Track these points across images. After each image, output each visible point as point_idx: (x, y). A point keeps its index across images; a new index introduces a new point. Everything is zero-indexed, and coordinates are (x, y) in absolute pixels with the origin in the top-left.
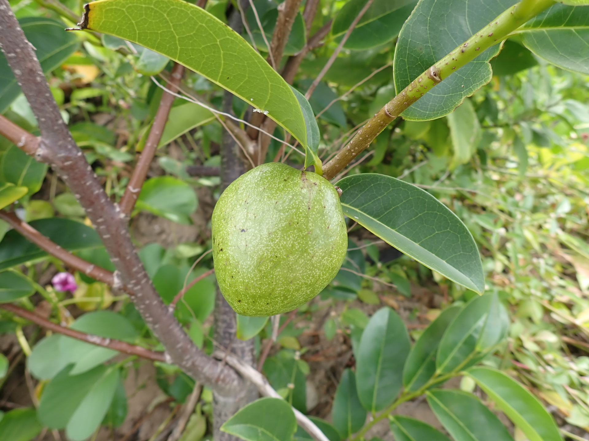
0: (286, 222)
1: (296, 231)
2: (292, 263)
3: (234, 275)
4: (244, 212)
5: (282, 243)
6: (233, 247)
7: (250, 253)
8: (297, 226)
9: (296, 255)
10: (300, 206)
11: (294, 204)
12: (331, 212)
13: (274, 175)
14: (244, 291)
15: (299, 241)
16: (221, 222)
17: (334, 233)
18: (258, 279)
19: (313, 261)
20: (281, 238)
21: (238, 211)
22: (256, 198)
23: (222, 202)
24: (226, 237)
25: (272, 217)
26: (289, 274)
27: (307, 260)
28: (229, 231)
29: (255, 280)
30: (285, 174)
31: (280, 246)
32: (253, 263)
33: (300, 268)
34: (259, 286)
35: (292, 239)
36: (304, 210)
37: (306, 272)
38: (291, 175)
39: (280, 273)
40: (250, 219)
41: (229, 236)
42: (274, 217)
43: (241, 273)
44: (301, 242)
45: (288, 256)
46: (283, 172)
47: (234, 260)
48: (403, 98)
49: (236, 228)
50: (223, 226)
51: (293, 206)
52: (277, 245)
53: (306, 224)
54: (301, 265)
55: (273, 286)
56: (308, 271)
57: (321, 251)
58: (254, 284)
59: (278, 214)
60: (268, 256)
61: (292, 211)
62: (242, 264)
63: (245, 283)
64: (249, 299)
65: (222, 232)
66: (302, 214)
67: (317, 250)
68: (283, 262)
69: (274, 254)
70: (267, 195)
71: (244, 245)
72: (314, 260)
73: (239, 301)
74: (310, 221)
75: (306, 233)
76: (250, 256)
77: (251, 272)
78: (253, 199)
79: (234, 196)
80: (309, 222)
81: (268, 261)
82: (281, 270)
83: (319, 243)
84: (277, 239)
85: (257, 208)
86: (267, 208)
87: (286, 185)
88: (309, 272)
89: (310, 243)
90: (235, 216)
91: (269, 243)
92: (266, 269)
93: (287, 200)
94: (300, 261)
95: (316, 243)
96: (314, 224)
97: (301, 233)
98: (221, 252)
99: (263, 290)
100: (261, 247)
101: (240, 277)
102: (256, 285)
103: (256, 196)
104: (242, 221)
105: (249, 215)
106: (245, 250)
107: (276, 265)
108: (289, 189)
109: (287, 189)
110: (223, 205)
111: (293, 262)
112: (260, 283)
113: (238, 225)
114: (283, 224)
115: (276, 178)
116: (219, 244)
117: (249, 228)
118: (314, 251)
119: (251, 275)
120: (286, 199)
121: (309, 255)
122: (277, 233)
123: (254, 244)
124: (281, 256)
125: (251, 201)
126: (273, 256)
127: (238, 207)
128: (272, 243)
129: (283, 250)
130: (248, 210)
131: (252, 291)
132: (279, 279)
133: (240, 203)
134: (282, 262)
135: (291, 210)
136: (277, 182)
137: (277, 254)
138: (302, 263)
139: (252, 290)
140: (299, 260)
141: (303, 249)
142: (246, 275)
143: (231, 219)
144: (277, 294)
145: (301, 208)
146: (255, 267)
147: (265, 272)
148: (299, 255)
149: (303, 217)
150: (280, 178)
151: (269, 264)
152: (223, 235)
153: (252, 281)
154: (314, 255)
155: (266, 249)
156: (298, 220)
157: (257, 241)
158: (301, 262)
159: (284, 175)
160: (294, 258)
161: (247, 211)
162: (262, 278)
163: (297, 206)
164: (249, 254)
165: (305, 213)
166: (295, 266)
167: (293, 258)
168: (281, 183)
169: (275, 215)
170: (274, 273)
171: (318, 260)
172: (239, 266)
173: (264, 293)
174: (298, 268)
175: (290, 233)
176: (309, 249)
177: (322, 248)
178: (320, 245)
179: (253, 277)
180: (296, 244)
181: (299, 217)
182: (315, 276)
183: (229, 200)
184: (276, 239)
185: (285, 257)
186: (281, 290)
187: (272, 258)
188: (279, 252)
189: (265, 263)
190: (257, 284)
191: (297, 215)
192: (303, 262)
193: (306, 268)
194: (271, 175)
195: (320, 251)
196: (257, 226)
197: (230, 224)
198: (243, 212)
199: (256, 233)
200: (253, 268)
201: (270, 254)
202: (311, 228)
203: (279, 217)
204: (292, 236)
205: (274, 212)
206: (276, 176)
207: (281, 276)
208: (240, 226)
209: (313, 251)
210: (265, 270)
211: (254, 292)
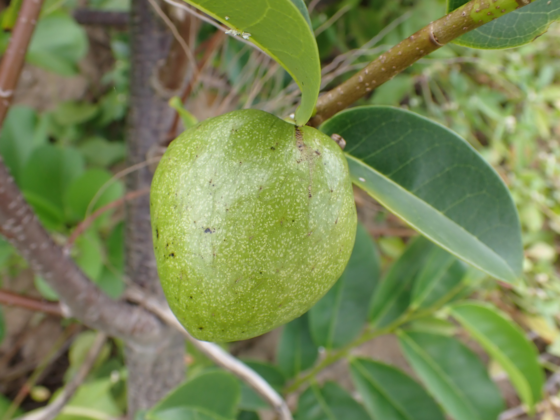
0: (276, 220)
1: (291, 233)
2: (283, 280)
3: (194, 295)
4: (209, 199)
5: (270, 252)
6: (193, 256)
7: (220, 266)
8: (292, 226)
9: (289, 269)
10: (296, 193)
11: (287, 191)
12: (340, 196)
13: (254, 138)
14: (209, 317)
15: (295, 247)
16: (169, 209)
17: (343, 229)
18: (232, 303)
19: (313, 274)
20: (268, 244)
21: (198, 197)
22: (228, 178)
23: (169, 175)
24: (179, 237)
25: (253, 212)
26: (278, 296)
27: (305, 274)
28: (185, 228)
29: (228, 304)
30: (271, 136)
31: (267, 256)
32: (225, 282)
33: (294, 286)
34: (233, 312)
35: (284, 246)
36: (302, 200)
37: (303, 289)
38: (280, 138)
39: (265, 295)
40: (218, 213)
41: (185, 237)
42: (257, 211)
43: (206, 295)
44: (298, 249)
45: (278, 271)
46: (269, 133)
47: (194, 274)
48: (464, 20)
49: (196, 226)
50: (173, 218)
51: (286, 194)
52: (262, 256)
53: (305, 222)
54: (296, 281)
55: (254, 312)
56: (305, 288)
57: (325, 258)
58: (224, 310)
59: (263, 207)
60: (247, 272)
61: (285, 201)
62: (208, 281)
63: (211, 308)
64: (216, 328)
65: (171, 227)
66: (299, 206)
67: (319, 259)
68: (270, 280)
69: (257, 269)
70: (245, 174)
71: (210, 254)
72: (315, 272)
73: (201, 328)
74: (311, 217)
75: (305, 235)
76: (220, 271)
77: (222, 293)
78: (223, 180)
79: (189, 169)
80: (309, 218)
81: (247, 280)
82: (266, 291)
83: (322, 247)
84: (262, 245)
85: (229, 195)
86: (246, 197)
87: (274, 158)
88: (306, 290)
89: (310, 249)
90: (193, 204)
91: (250, 253)
92: (245, 291)
93: (277, 184)
94: (295, 276)
95: (318, 248)
96: (316, 221)
97: (298, 236)
98: (171, 257)
99: (239, 318)
100: (237, 259)
101: (204, 299)
102: (228, 311)
103: (226, 174)
104: (206, 215)
105: (217, 205)
106: (213, 262)
107: (259, 285)
108: (279, 165)
109: (276, 165)
110: (171, 180)
111: (285, 279)
112: (234, 308)
113: (199, 221)
114: (271, 223)
115: (258, 144)
116: (167, 245)
117: (218, 227)
118: (316, 261)
119: (221, 298)
120: (276, 181)
121: (308, 267)
122: (261, 237)
123: (226, 253)
124: (267, 272)
125: (220, 183)
126: (255, 272)
127: (198, 189)
128: (253, 253)
129: (270, 263)
130: (214, 197)
131: (222, 319)
132: (263, 304)
133: (202, 183)
134: (268, 281)
135: (283, 201)
136: (261, 152)
137: (262, 269)
138: (298, 279)
139: (221, 317)
140: (293, 275)
141: (300, 259)
142: (213, 297)
143: (187, 209)
144: (259, 321)
145: (299, 196)
146: (228, 288)
147: (243, 294)
148: (294, 268)
149: (302, 211)
150: (264, 145)
151: (249, 283)
152: (175, 232)
153: (223, 307)
154: (315, 266)
155: (246, 262)
156: (294, 216)
157: (231, 248)
158: (295, 278)
159: (271, 138)
160: (286, 273)
161: (213, 199)
162: (237, 302)
163: (292, 193)
164: (219, 269)
165: (305, 204)
166: (287, 284)
167: (284, 273)
168: (266, 155)
169: (258, 209)
170: (256, 295)
171: (320, 271)
172: (203, 284)
173: (239, 320)
174: (292, 286)
175: (282, 236)
176: (308, 259)
177: (327, 254)
178: (323, 251)
179: (224, 301)
180: (291, 252)
181: (296, 211)
182: (314, 292)
183: (182, 175)
184: (260, 246)
185: (273, 272)
186: (264, 316)
187: (254, 275)
188: (265, 266)
189: (243, 282)
190: (230, 310)
191: (293, 209)
192: (300, 277)
193: (302, 285)
194: (249, 139)
195: (323, 259)
196: (231, 226)
197: (186, 217)
198: (207, 200)
199: (229, 236)
200: (224, 289)
201: (252, 268)
202: (312, 228)
203: (265, 212)
204: (285, 241)
205: (258, 204)
206: (257, 140)
207: (266, 299)
208: (203, 223)
209: (314, 261)
210: (243, 291)
211: (225, 319)
